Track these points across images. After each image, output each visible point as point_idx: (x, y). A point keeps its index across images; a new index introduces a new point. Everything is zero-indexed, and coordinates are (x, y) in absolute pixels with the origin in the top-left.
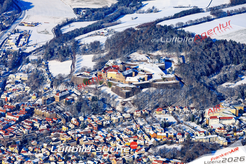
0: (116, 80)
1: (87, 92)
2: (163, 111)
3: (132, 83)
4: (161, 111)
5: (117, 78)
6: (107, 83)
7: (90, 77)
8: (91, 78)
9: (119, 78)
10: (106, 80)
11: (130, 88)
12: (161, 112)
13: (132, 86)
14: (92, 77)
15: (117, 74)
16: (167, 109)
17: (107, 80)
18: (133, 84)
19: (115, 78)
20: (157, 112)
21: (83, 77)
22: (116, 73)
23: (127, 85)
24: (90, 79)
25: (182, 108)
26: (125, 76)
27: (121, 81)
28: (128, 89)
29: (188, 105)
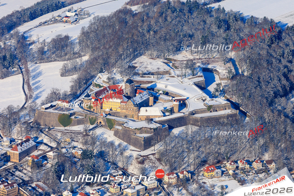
0: (120, 115)
1: (68, 140)
2: (217, 170)
3: (152, 120)
4: (212, 171)
5: (123, 111)
6: (104, 120)
7: (70, 110)
8: (72, 112)
9: (125, 111)
10: (102, 115)
11: (151, 129)
12: (214, 173)
13: (154, 126)
14: (73, 109)
15: (121, 102)
16: (222, 166)
17: (104, 115)
18: (154, 122)
19: (119, 110)
20: (206, 174)
21: (56, 111)
22: (119, 101)
23: (144, 124)
24: (72, 115)
25: (250, 163)
26: (138, 106)
27: (129, 116)
28: (146, 132)
29: (260, 156)
